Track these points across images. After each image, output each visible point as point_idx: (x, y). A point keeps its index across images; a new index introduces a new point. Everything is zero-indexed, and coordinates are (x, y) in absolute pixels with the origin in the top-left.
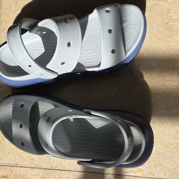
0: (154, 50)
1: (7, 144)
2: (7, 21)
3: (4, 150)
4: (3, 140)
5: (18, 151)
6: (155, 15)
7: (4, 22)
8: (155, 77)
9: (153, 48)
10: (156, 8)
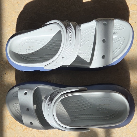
0: (134, 51)
1: (19, 130)
2: (13, 31)
3: (17, 135)
4: (15, 127)
5: (28, 135)
6: (134, 22)
7: (11, 32)
8: (136, 72)
9: (134, 49)
10: (135, 16)
